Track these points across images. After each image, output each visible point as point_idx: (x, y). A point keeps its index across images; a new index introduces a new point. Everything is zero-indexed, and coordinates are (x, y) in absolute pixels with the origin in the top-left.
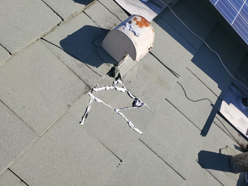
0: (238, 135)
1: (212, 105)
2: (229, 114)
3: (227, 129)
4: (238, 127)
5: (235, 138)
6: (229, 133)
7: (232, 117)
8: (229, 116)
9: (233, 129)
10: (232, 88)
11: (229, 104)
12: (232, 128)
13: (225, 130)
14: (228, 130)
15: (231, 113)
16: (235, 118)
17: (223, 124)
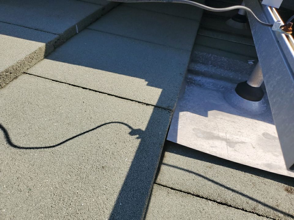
0: (287, 190)
1: (133, 132)
2: (218, 138)
3: (233, 191)
4: (268, 165)
5: (280, 208)
6: (251, 202)
7: (230, 143)
8: (217, 143)
9: (255, 178)
10: (199, 81)
11: (206, 115)
12: (248, 176)
13: (229, 196)
14: (238, 192)
15: (222, 134)
16: (243, 143)
17: (209, 180)
